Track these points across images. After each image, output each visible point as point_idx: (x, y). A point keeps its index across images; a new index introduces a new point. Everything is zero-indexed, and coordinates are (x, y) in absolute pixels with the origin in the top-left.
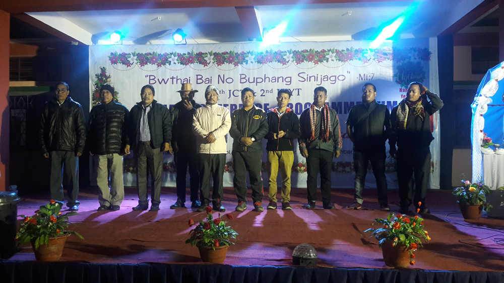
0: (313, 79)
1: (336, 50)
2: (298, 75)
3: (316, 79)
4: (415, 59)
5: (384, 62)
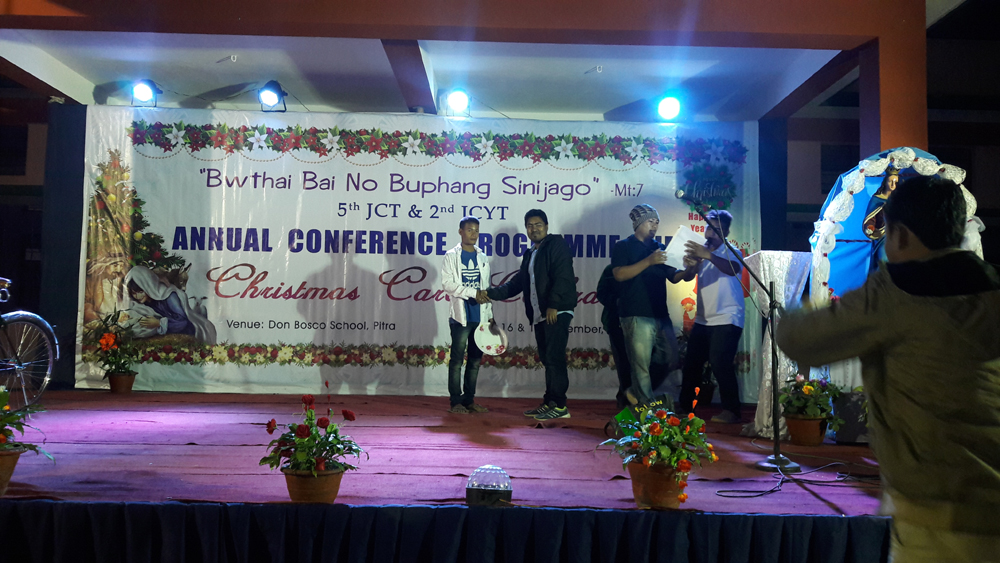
0: (529, 189)
1: (574, 138)
2: (503, 181)
3: (536, 190)
4: (718, 159)
5: (661, 163)
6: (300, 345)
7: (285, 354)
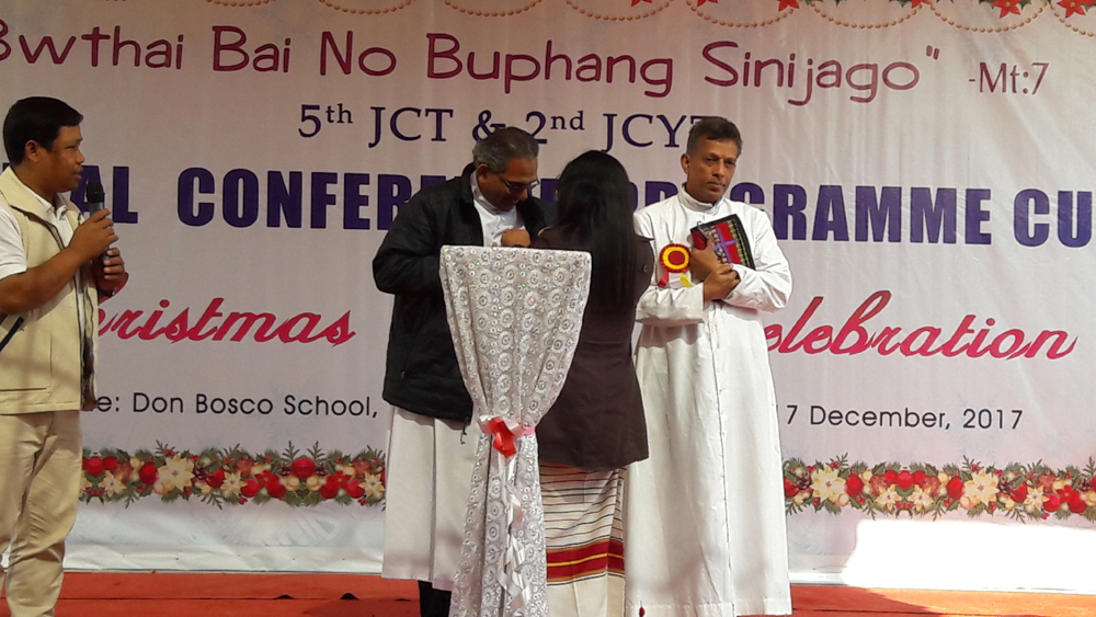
0: (771, 73)
2: (706, 53)
3: (787, 76)
6: (211, 453)
7: (175, 474)
